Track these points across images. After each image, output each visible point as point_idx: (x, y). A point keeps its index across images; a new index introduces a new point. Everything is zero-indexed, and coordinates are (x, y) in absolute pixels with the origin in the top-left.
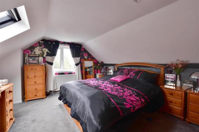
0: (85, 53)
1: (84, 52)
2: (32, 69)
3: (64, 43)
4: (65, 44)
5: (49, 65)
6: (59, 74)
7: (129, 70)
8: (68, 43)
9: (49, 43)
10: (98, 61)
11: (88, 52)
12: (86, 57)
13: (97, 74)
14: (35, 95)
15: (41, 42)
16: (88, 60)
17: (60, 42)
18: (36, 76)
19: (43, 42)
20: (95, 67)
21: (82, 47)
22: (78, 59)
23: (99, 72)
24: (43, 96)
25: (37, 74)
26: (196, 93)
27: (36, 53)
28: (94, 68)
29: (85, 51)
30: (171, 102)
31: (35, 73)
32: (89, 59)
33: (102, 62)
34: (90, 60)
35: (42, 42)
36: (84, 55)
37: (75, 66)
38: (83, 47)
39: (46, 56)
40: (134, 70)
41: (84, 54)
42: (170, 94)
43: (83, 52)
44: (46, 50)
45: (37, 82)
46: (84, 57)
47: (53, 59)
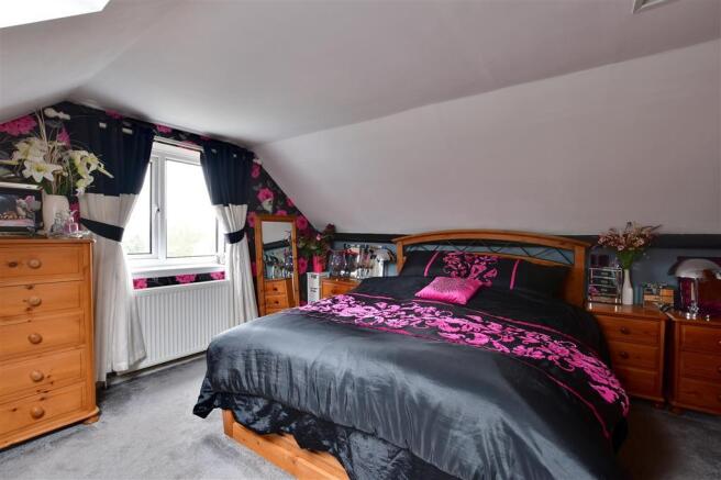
0: (264, 188)
1: (260, 185)
2: (13, 265)
3: (176, 135)
4: (180, 140)
5: (103, 239)
6: (151, 283)
7: (462, 257)
8: (193, 138)
9: (103, 125)
10: (309, 225)
11: (275, 184)
12: (267, 205)
13: (309, 274)
14: (36, 410)
15: (51, 113)
16: (273, 217)
17: (154, 126)
18: (39, 304)
19: (67, 117)
20: (301, 245)
21: (255, 161)
22: (240, 212)
23: (317, 266)
24: (83, 408)
25: (44, 292)
26: (691, 319)
27: (27, 173)
28: (298, 249)
29: (265, 178)
30: (626, 356)
31: (30, 288)
32: (279, 212)
33: (331, 227)
34: (282, 216)
35: (62, 115)
36: (260, 197)
37: (229, 246)
38: (259, 162)
39: (88, 190)
40: (483, 256)
41: (258, 192)
42: (623, 332)
43: (256, 181)
44: (87, 162)
45: (46, 338)
46: (260, 203)
47: (124, 212)
